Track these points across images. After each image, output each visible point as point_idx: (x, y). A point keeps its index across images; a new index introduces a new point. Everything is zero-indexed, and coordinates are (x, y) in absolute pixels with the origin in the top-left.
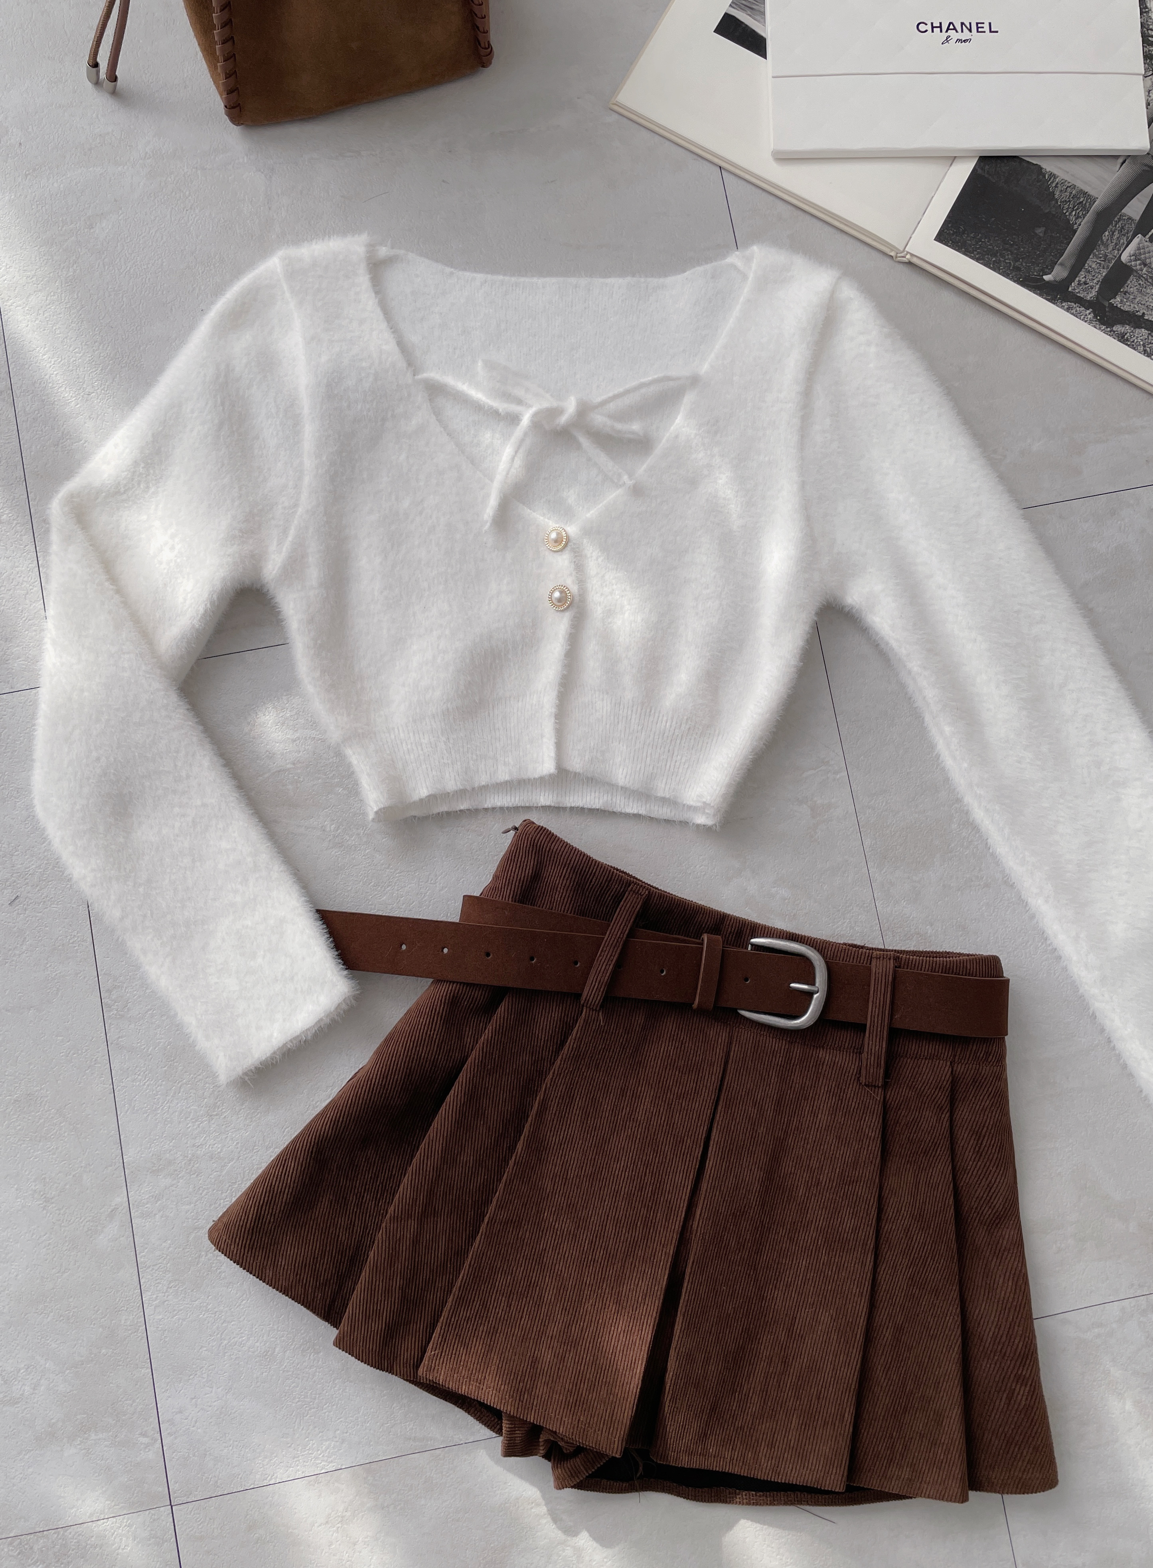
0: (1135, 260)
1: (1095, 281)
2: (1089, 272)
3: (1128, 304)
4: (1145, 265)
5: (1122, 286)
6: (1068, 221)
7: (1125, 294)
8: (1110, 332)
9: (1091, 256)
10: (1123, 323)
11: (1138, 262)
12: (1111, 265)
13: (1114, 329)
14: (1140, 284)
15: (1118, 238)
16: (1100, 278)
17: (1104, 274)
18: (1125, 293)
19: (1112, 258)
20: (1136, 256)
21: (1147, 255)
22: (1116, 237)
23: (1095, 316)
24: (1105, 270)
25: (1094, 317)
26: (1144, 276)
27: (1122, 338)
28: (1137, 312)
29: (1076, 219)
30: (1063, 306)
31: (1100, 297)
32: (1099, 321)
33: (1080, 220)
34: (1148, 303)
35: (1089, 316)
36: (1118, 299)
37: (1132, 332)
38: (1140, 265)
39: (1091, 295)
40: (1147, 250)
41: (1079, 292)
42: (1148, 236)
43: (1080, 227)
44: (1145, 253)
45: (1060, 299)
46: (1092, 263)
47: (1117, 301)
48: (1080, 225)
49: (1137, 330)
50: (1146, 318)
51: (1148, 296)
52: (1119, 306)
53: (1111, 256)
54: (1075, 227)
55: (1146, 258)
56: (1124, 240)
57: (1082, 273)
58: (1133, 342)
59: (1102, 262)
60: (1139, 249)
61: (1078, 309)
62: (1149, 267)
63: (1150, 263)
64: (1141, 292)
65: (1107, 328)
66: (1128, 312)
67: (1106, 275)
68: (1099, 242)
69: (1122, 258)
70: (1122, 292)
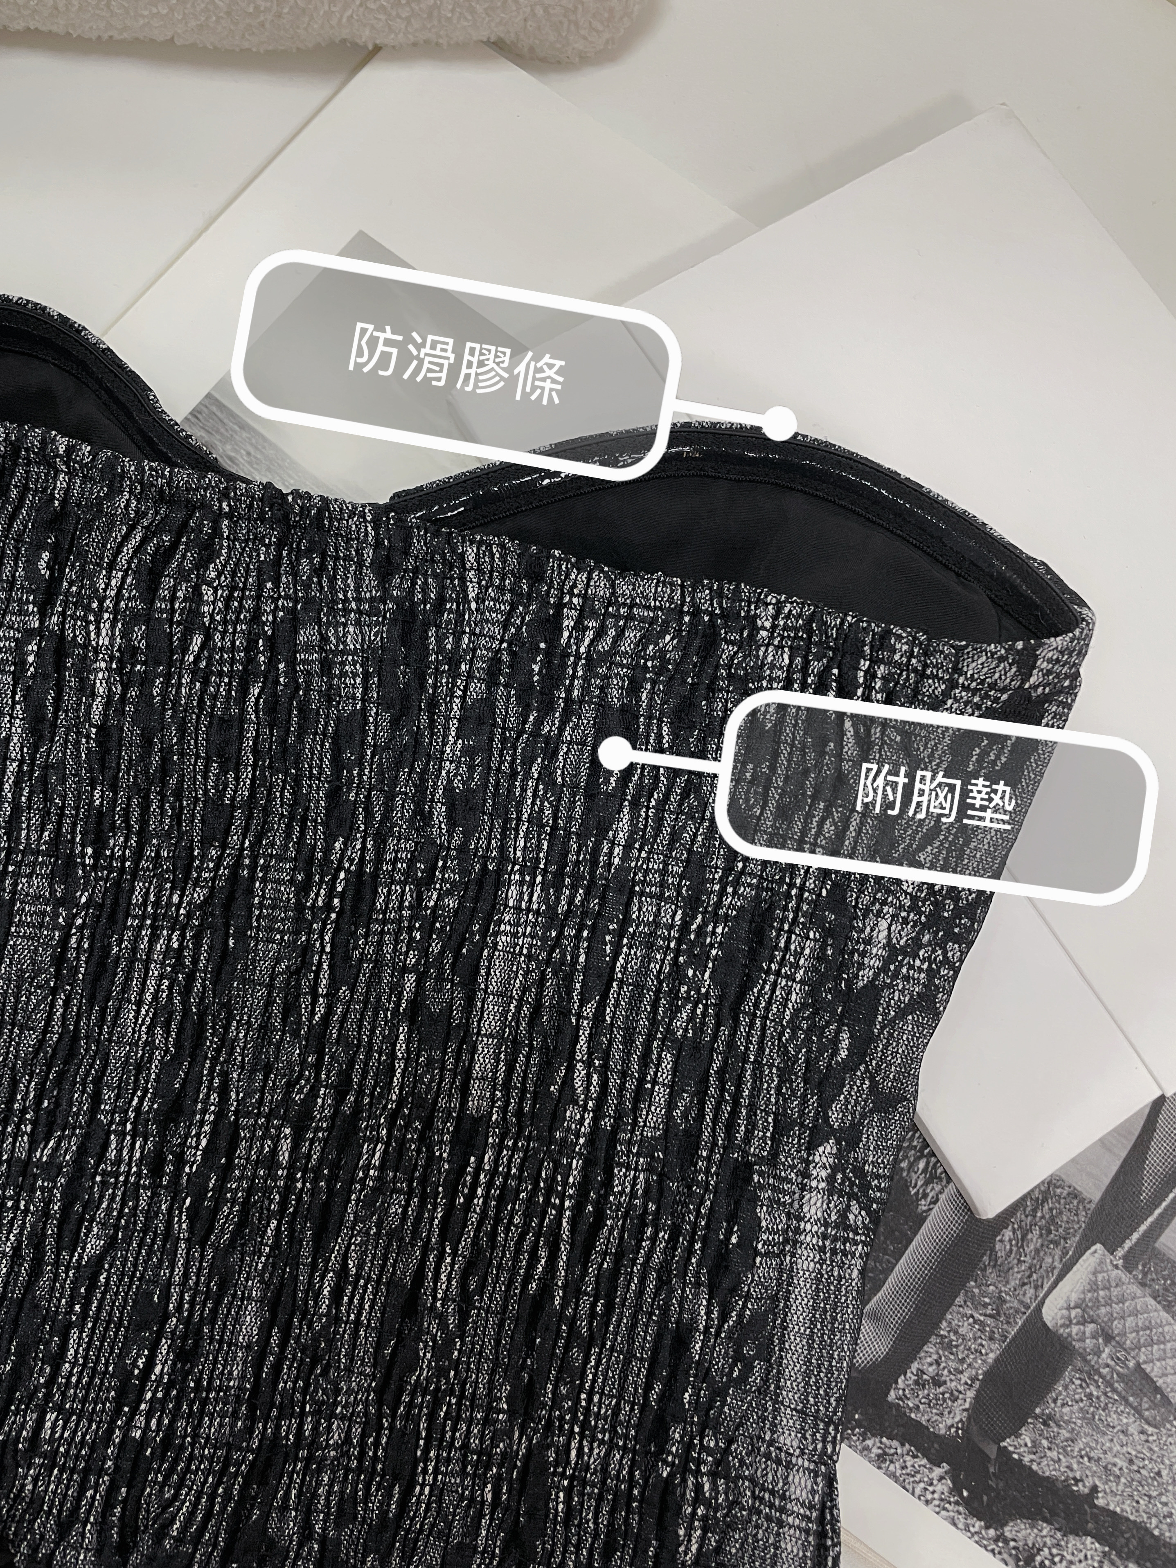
0: (1083, 1322)
1: (964, 1378)
2: (949, 1347)
4: (1109, 1338)
5: (1039, 1399)
6: (906, 1185)
7: (1045, 1424)
8: (996, 1541)
9: (959, 1300)
10: (1031, 1514)
11: (1090, 1328)
12: (1013, 1332)
13: (1008, 1532)
14: (1090, 1396)
15: (1037, 1251)
16: (980, 1367)
17: (992, 1356)
18: (1046, 1420)
19: (1017, 1311)
20: (1084, 1309)
21: (1117, 1308)
22: (1032, 1247)
23: (956, 1489)
24: (993, 1346)
26: (1105, 1371)
28: (1077, 1481)
29: (927, 1182)
30: (867, 1449)
31: (973, 1428)
32: (967, 1503)
33: (938, 1188)
34: (1109, 1457)
35: (939, 1487)
36: (1026, 1437)
38: (1094, 1336)
39: (949, 1420)
40: (1115, 1292)
41: (917, 1408)
42: (1120, 1253)
44: (1109, 1303)
45: (859, 1425)
46: (959, 1319)
47: (1021, 1445)
48: (935, 1201)
49: (1073, 1540)
50: (1100, 1502)
51: (1109, 1432)
52: (1026, 1459)
53: (1016, 1304)
54: (923, 1205)
55: (1112, 1319)
56: (1053, 1259)
57: (930, 1348)
59: (989, 1321)
60: (1094, 1287)
62: (1120, 1345)
63: (1124, 1334)
64: (1090, 1420)
65: (987, 1527)
66: (1048, 1483)
67: (997, 1360)
68: (986, 1258)
69: (1044, 1311)
70: (1036, 1417)
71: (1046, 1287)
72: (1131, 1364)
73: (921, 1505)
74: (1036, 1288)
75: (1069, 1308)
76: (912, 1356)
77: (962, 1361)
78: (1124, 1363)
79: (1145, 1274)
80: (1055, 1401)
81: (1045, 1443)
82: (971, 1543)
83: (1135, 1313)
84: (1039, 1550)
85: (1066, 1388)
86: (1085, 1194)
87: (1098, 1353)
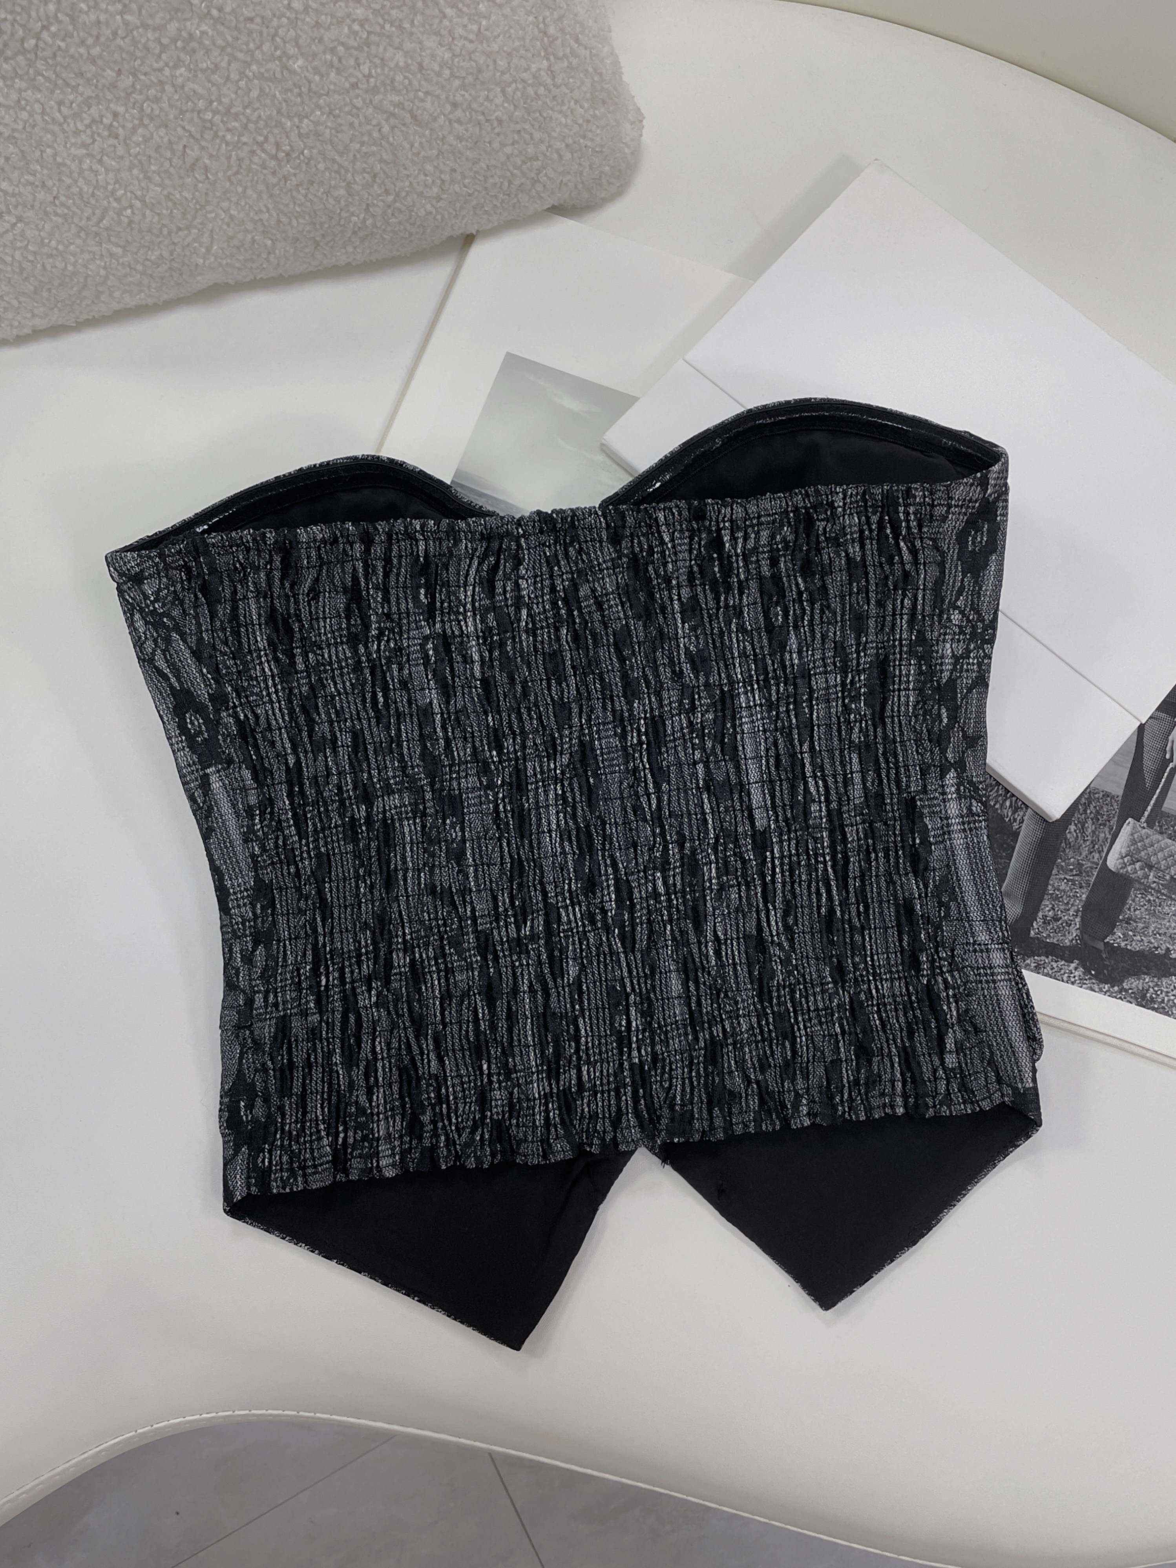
0: (1133, 863)
2: (1057, 898)
3: (1138, 938)
4: (1151, 867)
5: (1121, 911)
6: (1002, 817)
7: (1127, 923)
8: (1120, 992)
9: (1054, 872)
10: (1136, 973)
11: (1138, 865)
12: (1093, 880)
13: (1125, 985)
14: (1149, 901)
15: (1094, 832)
16: (1078, 905)
17: (1084, 896)
18: (1128, 921)
19: (1091, 868)
20: (1132, 856)
21: (1150, 850)
23: (1087, 971)
24: (1084, 890)
25: (1084, 973)
26: (1154, 885)
27: (1143, 1000)
28: (1157, 948)
29: (1014, 812)
31: (1086, 937)
32: (1095, 977)
33: (1021, 813)
34: (1171, 931)
35: (1077, 973)
37: (1157, 985)
38: (1142, 868)
39: (1070, 937)
40: (1147, 841)
41: (1049, 936)
42: (1143, 819)
43: (1024, 826)
44: (1145, 848)
46: (1058, 882)
47: (1117, 938)
48: (1022, 821)
49: (1165, 981)
51: (1167, 917)
52: (1123, 944)
53: (1090, 864)
54: (1016, 826)
55: (1149, 857)
57: (1046, 902)
58: (1163, 1002)
59: (1076, 878)
60: (1134, 842)
61: (1055, 965)
62: (1159, 869)
63: (1158, 863)
64: (1154, 914)
65: (1113, 987)
66: (1141, 953)
67: (1087, 898)
68: (1063, 845)
69: (1108, 863)
70: (1121, 921)
71: (1105, 850)
72: (1168, 877)
73: (1070, 986)
74: (1099, 852)
75: (1122, 858)
76: (1037, 909)
77: (1068, 903)
78: (1163, 877)
79: (1161, 827)
80: (1129, 909)
81: (1131, 933)
82: (1106, 997)
83: (1162, 850)
84: (1147, 990)
85: (1133, 900)
86: (1113, 793)
87: (1147, 877)
